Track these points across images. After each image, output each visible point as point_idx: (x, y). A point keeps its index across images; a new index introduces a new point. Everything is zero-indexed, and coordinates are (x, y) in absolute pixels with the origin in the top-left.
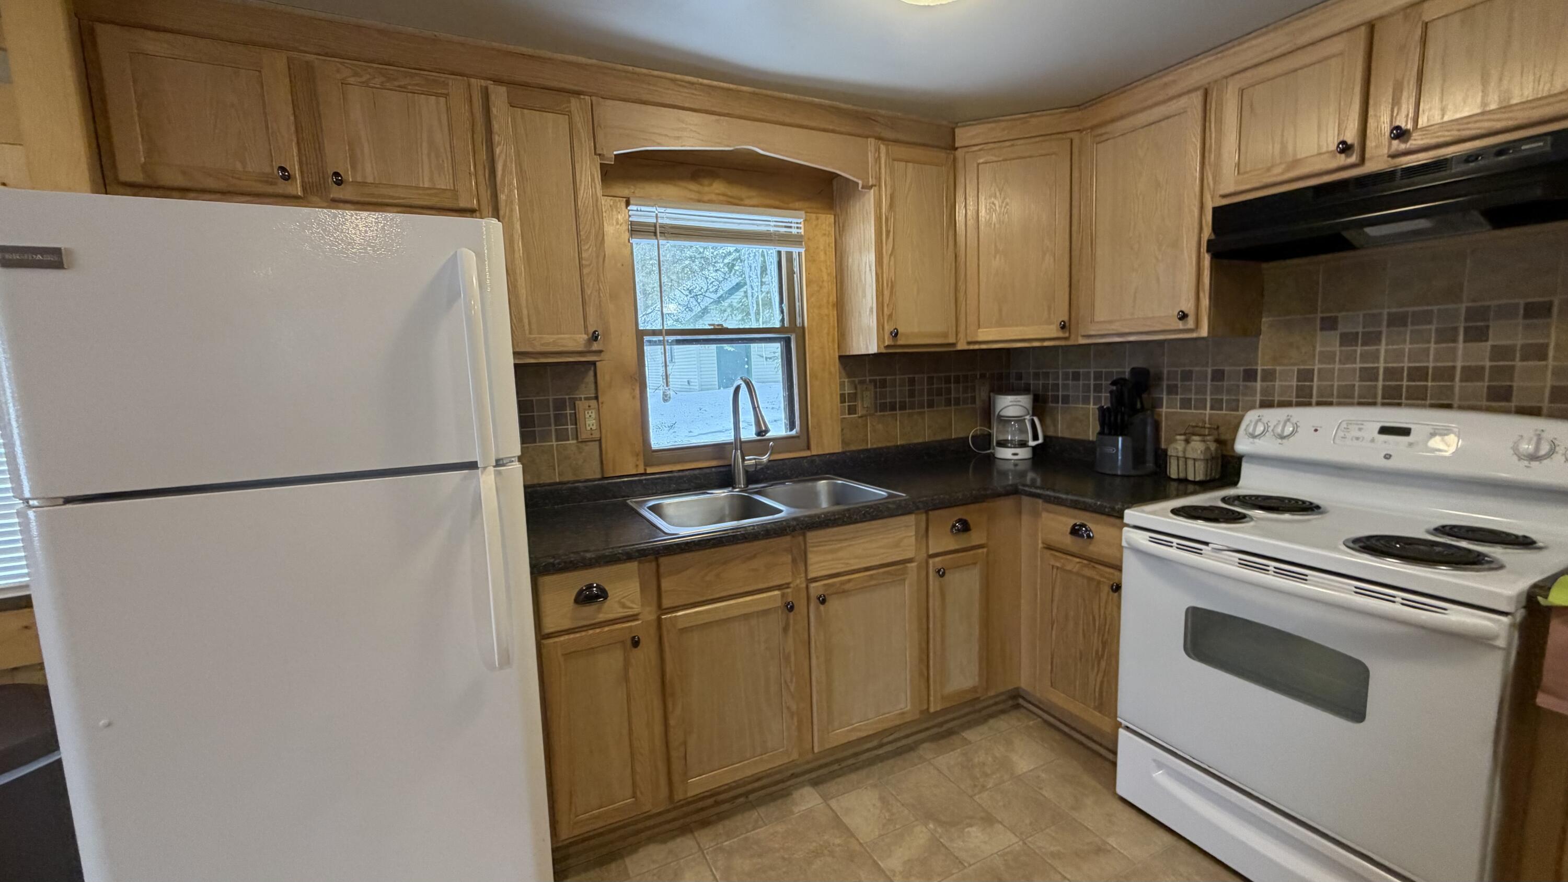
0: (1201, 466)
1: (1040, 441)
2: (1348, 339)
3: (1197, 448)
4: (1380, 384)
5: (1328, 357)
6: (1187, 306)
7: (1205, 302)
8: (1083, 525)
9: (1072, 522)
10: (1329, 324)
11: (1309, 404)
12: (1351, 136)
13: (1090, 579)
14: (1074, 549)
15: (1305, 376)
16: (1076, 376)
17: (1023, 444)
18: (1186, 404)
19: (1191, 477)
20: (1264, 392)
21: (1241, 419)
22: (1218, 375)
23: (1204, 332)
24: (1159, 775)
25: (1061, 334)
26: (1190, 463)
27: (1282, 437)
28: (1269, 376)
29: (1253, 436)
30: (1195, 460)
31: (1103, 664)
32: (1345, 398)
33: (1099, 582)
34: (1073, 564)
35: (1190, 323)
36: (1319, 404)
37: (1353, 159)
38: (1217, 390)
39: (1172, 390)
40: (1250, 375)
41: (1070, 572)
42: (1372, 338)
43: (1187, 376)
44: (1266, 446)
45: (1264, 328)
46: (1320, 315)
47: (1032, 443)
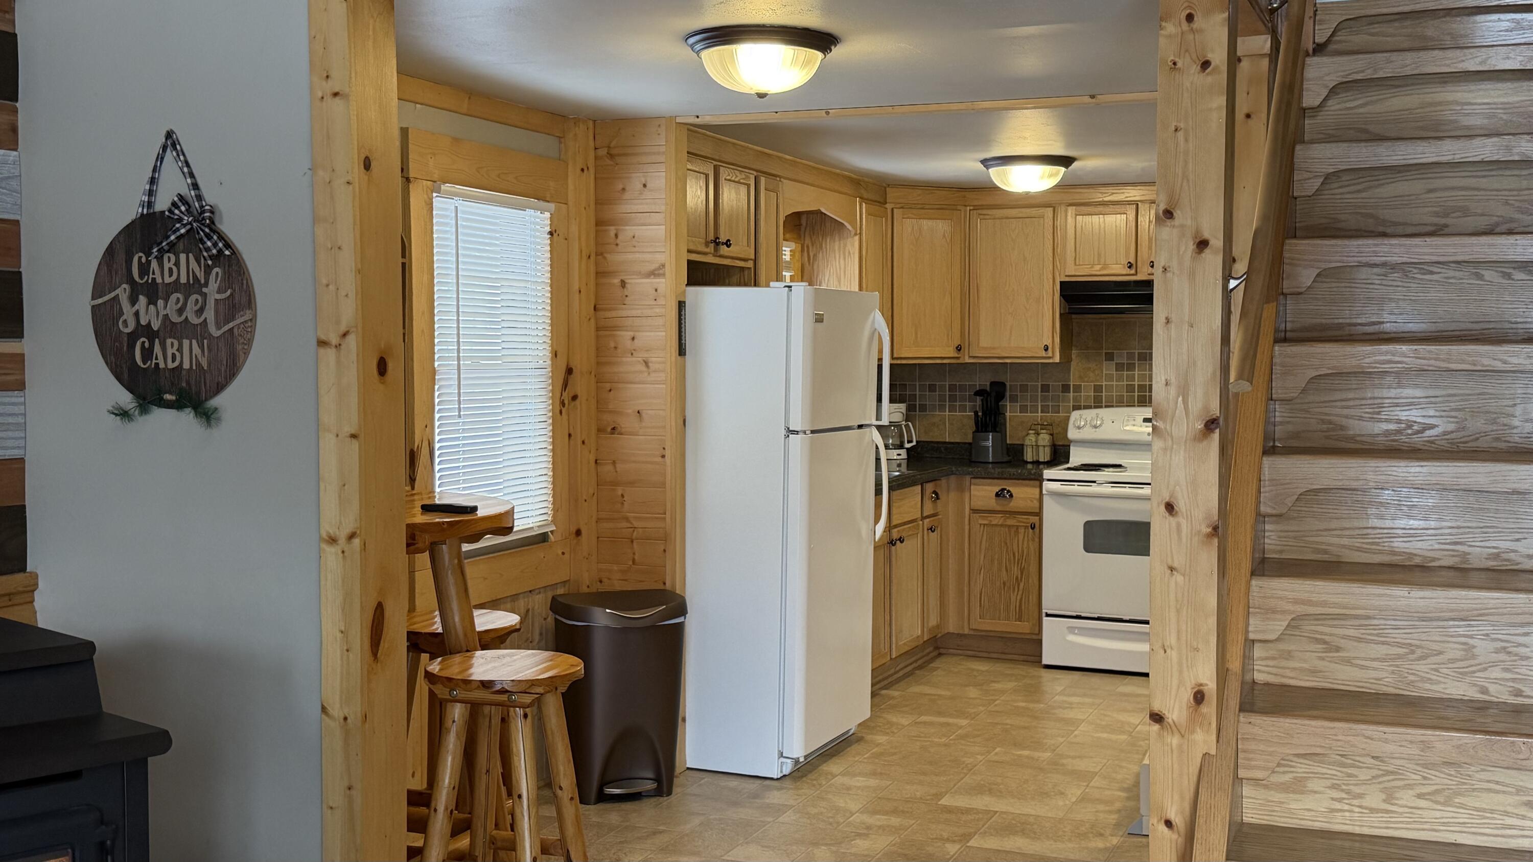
0: (1048, 450)
1: (914, 443)
2: (1119, 367)
3: (1045, 439)
4: (1136, 394)
5: (1109, 378)
6: (1048, 342)
7: (1057, 340)
8: (1003, 490)
9: (997, 489)
10: (1110, 357)
11: (1101, 407)
12: (1132, 261)
13: (1009, 526)
14: (999, 508)
15: (1098, 389)
16: (932, 388)
17: (901, 446)
18: (1023, 409)
19: (1041, 460)
20: (1075, 399)
21: (1068, 418)
22: (1045, 388)
23: (1057, 359)
24: (1068, 637)
25: (957, 355)
26: (1041, 449)
27: (1096, 427)
28: (1078, 389)
29: (1079, 428)
30: (1044, 446)
31: (1022, 585)
32: (1120, 403)
33: (1018, 527)
34: (997, 519)
35: (1050, 354)
36: (1106, 407)
37: (1133, 272)
38: (1044, 399)
39: (1014, 399)
40: (1066, 388)
41: (996, 525)
42: (1131, 367)
43: (1024, 388)
44: (1088, 433)
45: (1073, 357)
46: (1104, 351)
47: (908, 446)
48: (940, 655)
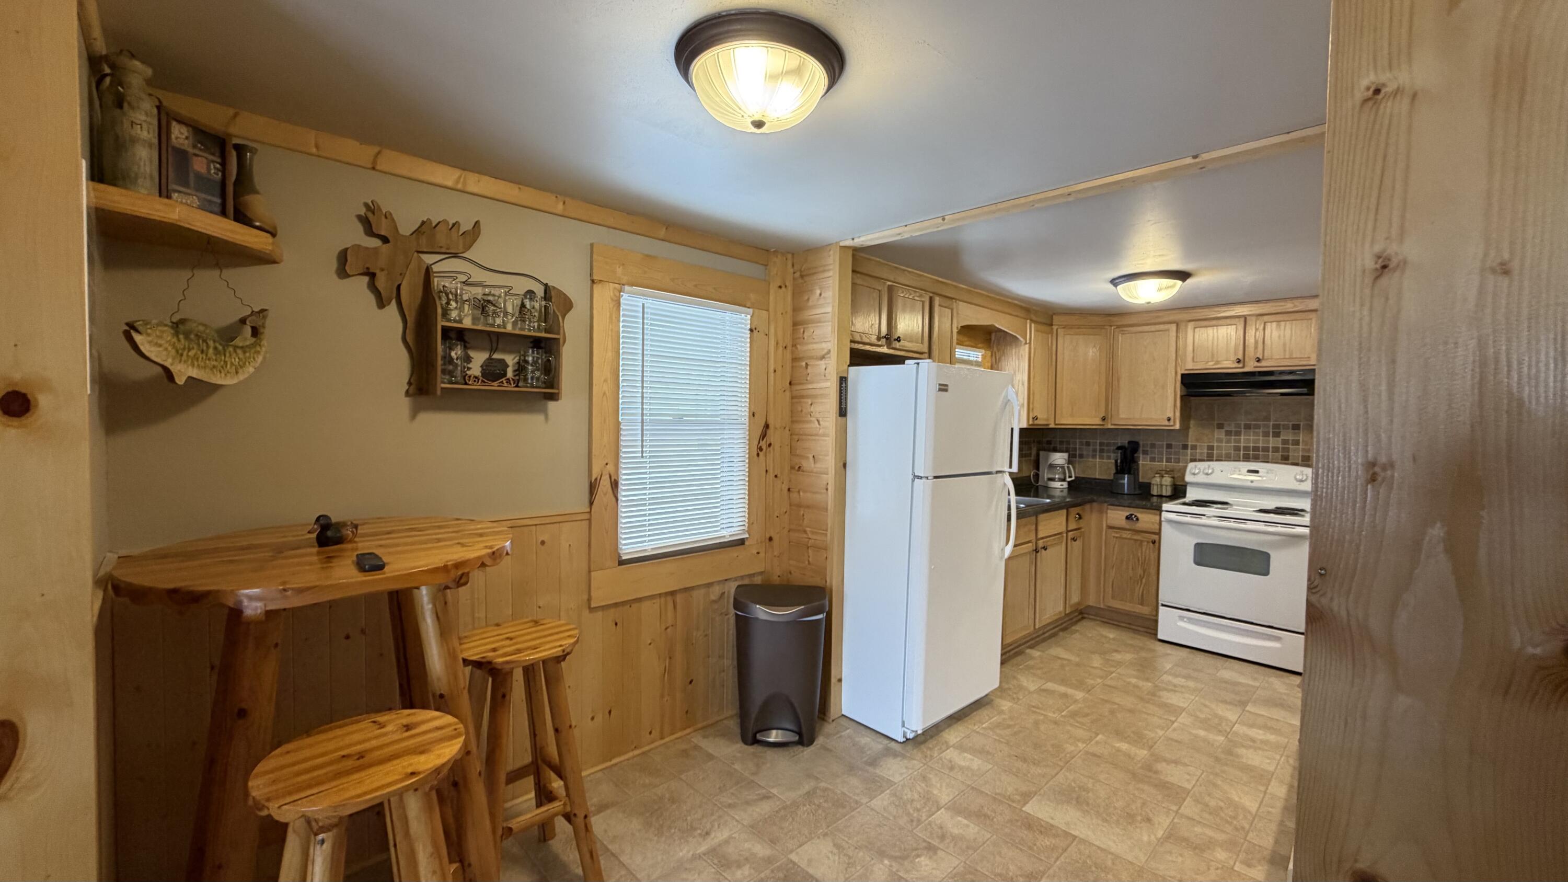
0: (1169, 489)
1: (1073, 478)
2: (1228, 433)
3: (1167, 480)
4: (1242, 452)
5: (1220, 441)
6: (1171, 415)
7: (1178, 414)
8: (1132, 515)
9: (1128, 514)
10: (1220, 426)
11: (1212, 460)
12: (1240, 357)
13: (1136, 540)
14: (1128, 527)
15: (1211, 448)
16: (1088, 444)
17: (1064, 480)
18: (1153, 460)
19: (1164, 494)
20: (1192, 454)
21: (1186, 467)
22: (1169, 446)
23: (1177, 427)
24: (1181, 624)
25: (1101, 423)
26: (1164, 487)
27: (1207, 474)
28: (1194, 447)
29: (1194, 474)
30: (1166, 486)
31: (1144, 581)
32: (1228, 458)
33: (1142, 541)
34: (1126, 535)
35: (1172, 423)
36: (1217, 460)
37: (1241, 365)
38: (1168, 453)
39: (1145, 453)
40: (1185, 447)
41: (1126, 539)
42: (1238, 433)
43: (1153, 446)
44: (1201, 479)
45: (1191, 426)
46: (1216, 422)
47: (1069, 480)
48: (1083, 618)
